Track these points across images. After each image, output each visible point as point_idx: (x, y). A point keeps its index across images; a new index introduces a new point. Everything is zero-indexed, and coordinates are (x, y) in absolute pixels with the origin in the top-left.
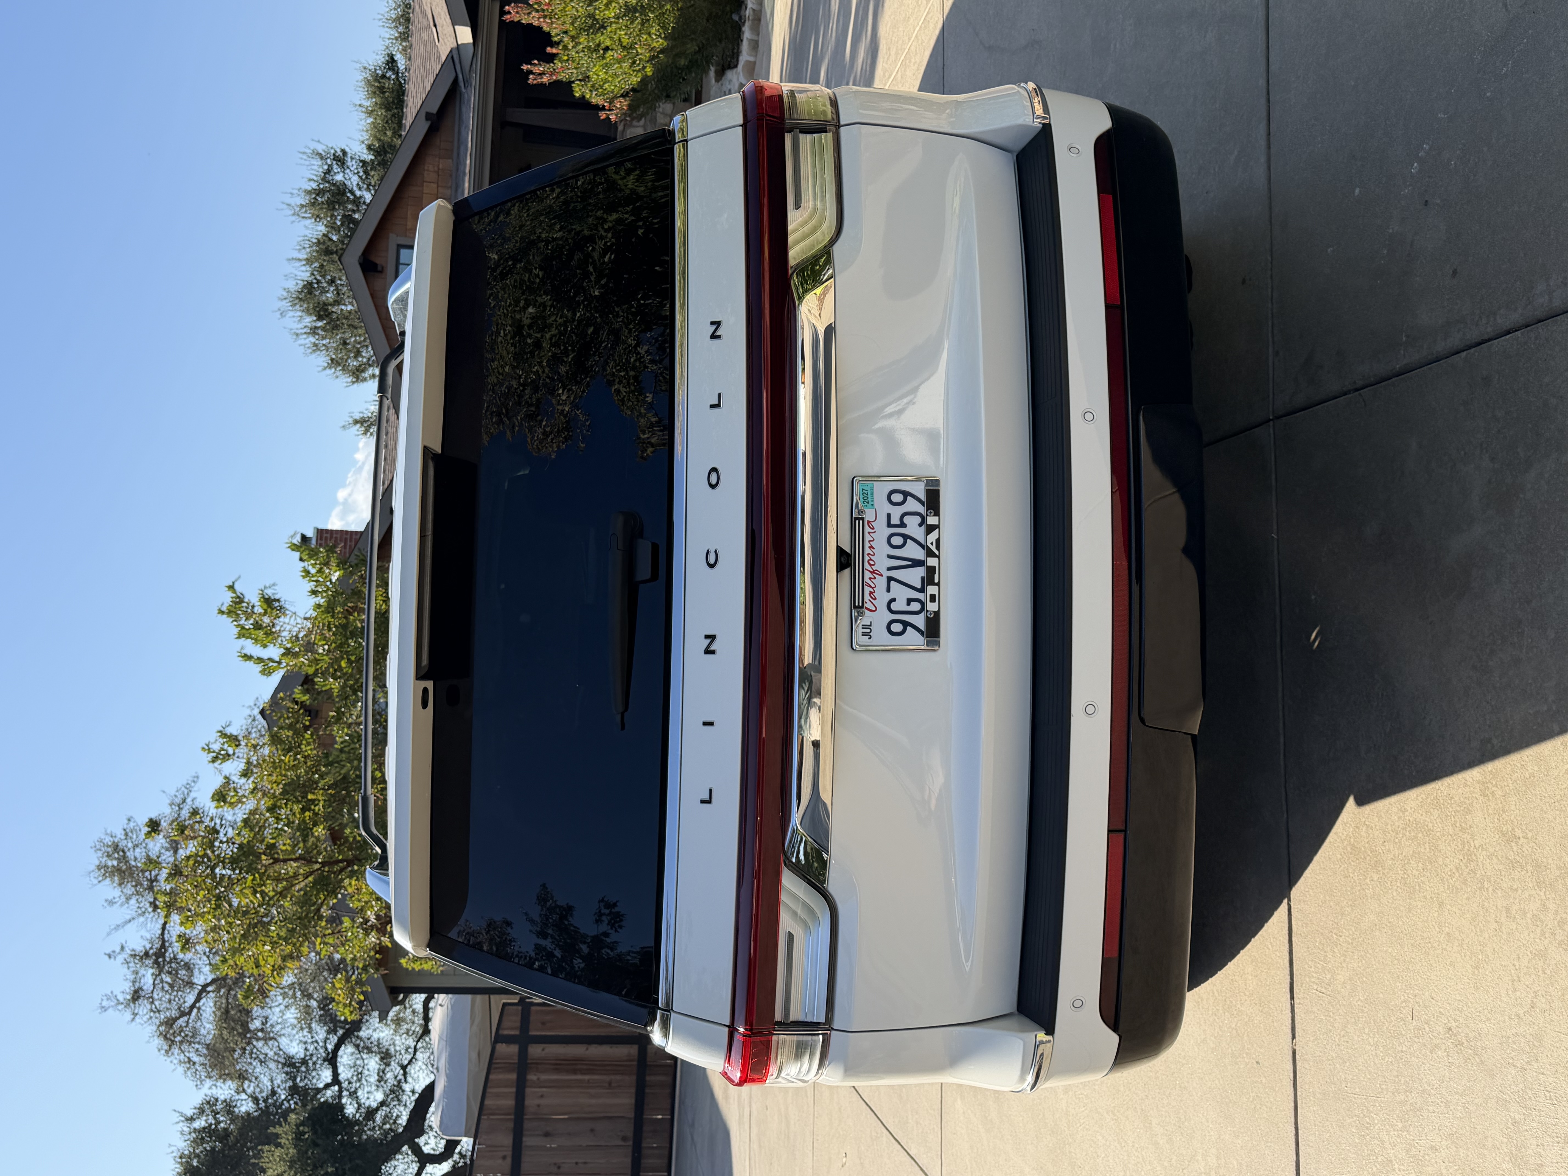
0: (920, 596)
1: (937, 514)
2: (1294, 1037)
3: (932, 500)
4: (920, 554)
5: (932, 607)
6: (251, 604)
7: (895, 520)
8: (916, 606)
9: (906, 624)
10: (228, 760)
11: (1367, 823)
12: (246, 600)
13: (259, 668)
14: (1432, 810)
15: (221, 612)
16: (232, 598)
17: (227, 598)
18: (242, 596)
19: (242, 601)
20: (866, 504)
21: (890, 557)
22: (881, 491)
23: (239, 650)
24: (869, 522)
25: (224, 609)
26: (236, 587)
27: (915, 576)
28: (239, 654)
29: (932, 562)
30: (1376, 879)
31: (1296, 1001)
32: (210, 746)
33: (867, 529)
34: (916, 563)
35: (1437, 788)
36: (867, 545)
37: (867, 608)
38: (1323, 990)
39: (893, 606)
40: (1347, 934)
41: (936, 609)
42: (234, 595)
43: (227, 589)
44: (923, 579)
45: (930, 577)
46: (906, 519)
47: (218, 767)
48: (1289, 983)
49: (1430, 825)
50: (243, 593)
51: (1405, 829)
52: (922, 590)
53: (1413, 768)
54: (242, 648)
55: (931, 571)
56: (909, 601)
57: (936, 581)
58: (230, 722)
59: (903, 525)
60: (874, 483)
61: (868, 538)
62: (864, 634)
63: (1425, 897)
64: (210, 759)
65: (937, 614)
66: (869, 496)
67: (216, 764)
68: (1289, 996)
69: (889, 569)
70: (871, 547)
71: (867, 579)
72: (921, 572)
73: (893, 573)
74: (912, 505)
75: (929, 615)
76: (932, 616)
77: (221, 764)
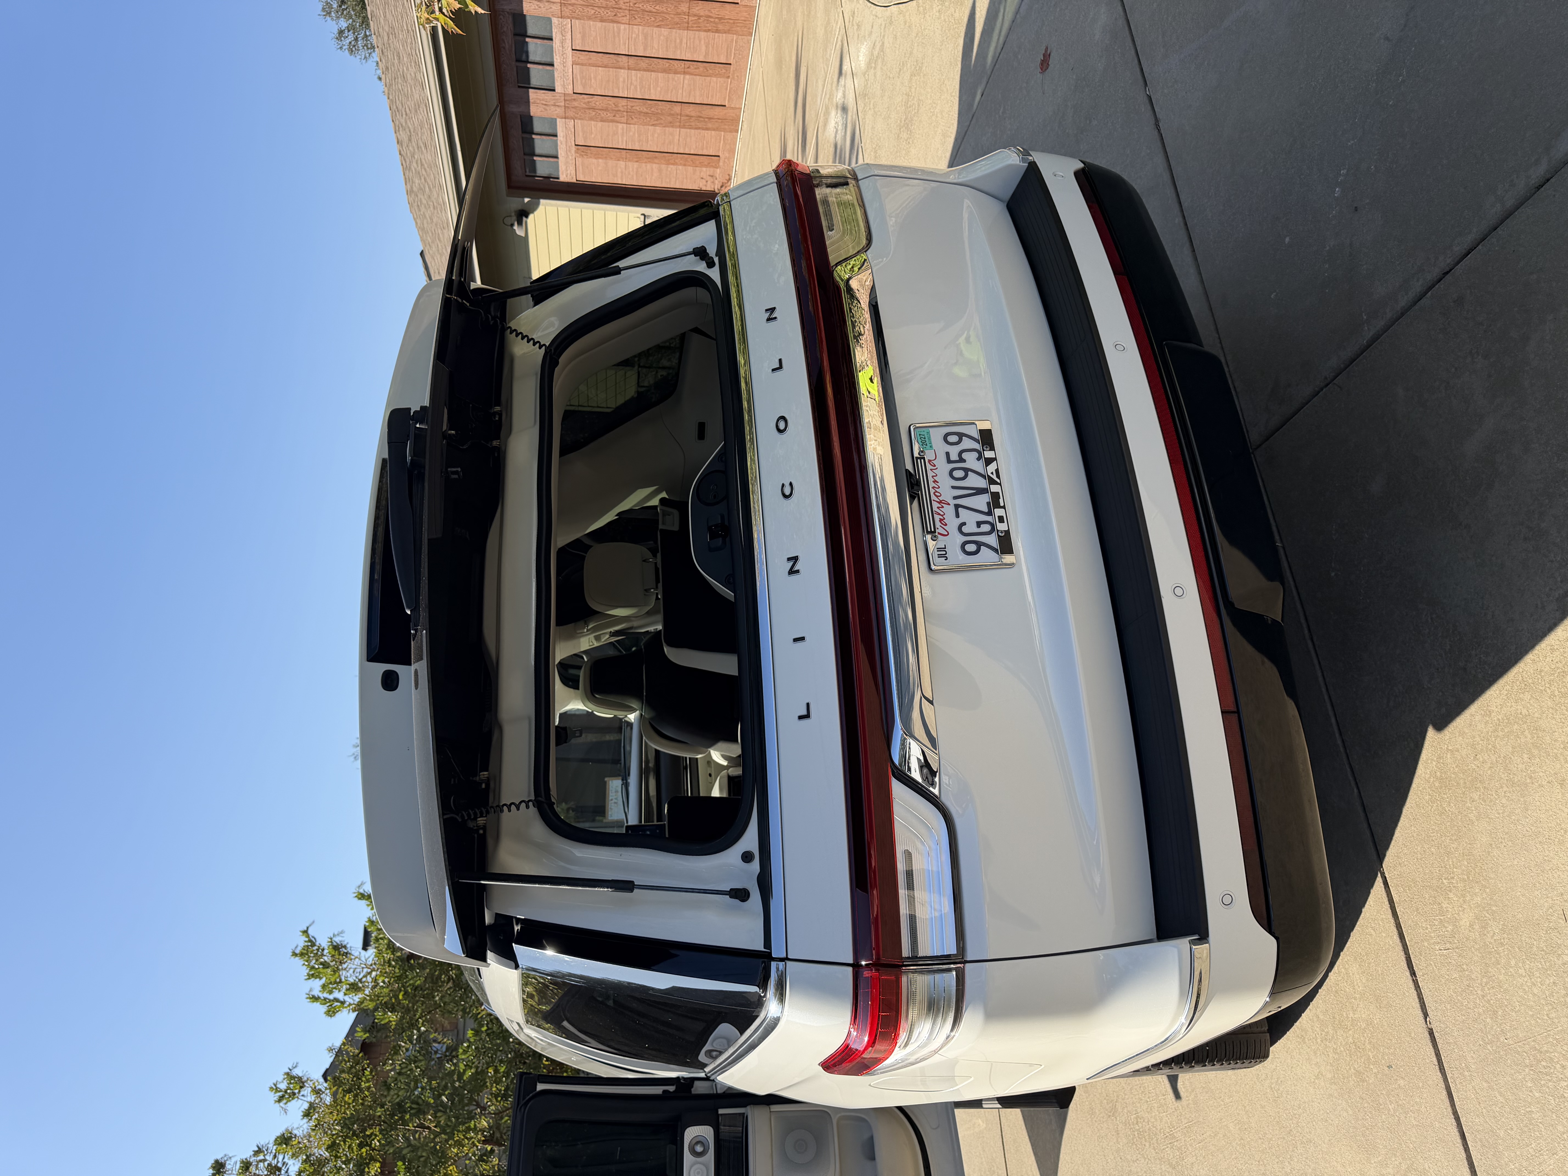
0: (989, 518)
1: (992, 448)
2: (1426, 1015)
3: (986, 438)
4: (982, 483)
5: (1002, 527)
6: (322, 948)
7: (954, 456)
8: (986, 528)
9: (979, 544)
10: (293, 1099)
11: (1450, 748)
12: (317, 944)
13: (324, 1008)
14: (1521, 696)
15: (295, 954)
16: (305, 941)
17: (301, 942)
18: (313, 939)
19: (313, 945)
20: (925, 446)
21: (953, 487)
22: (936, 436)
23: (308, 993)
24: (929, 461)
25: (298, 951)
26: (310, 932)
27: (981, 502)
28: (308, 996)
29: (994, 488)
30: (1477, 798)
31: (1418, 974)
32: (278, 1086)
33: (929, 467)
34: (980, 491)
35: (1521, 670)
36: (931, 480)
37: (939, 533)
38: (1448, 946)
39: (965, 529)
40: (1460, 871)
41: (1007, 529)
42: (307, 939)
43: (301, 934)
44: (988, 504)
45: (995, 501)
46: (964, 456)
47: (283, 1106)
48: (1404, 959)
49: (1524, 712)
50: (315, 937)
51: (1496, 730)
52: (990, 513)
53: (1487, 668)
54: (311, 990)
55: (995, 496)
56: (979, 524)
57: (1002, 504)
58: (297, 1063)
59: (962, 460)
60: (930, 429)
61: (930, 474)
62: (940, 556)
63: (1541, 786)
64: (276, 1098)
65: (1007, 532)
66: (927, 439)
67: (282, 1104)
68: (1408, 974)
69: (955, 498)
70: (935, 481)
71: (935, 509)
72: (985, 498)
73: (959, 501)
74: (967, 444)
75: (1000, 534)
76: (1003, 534)
77: (286, 1103)
